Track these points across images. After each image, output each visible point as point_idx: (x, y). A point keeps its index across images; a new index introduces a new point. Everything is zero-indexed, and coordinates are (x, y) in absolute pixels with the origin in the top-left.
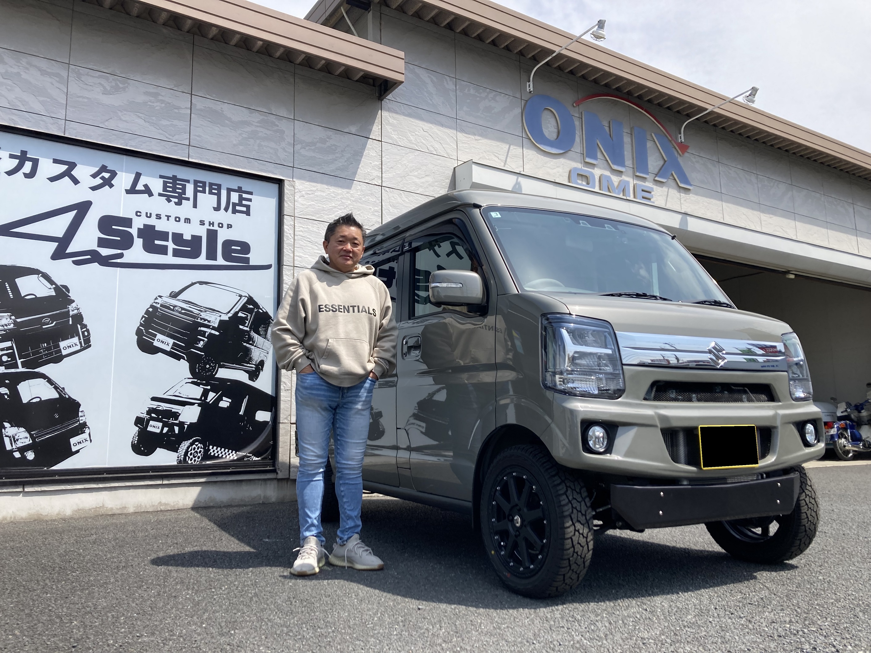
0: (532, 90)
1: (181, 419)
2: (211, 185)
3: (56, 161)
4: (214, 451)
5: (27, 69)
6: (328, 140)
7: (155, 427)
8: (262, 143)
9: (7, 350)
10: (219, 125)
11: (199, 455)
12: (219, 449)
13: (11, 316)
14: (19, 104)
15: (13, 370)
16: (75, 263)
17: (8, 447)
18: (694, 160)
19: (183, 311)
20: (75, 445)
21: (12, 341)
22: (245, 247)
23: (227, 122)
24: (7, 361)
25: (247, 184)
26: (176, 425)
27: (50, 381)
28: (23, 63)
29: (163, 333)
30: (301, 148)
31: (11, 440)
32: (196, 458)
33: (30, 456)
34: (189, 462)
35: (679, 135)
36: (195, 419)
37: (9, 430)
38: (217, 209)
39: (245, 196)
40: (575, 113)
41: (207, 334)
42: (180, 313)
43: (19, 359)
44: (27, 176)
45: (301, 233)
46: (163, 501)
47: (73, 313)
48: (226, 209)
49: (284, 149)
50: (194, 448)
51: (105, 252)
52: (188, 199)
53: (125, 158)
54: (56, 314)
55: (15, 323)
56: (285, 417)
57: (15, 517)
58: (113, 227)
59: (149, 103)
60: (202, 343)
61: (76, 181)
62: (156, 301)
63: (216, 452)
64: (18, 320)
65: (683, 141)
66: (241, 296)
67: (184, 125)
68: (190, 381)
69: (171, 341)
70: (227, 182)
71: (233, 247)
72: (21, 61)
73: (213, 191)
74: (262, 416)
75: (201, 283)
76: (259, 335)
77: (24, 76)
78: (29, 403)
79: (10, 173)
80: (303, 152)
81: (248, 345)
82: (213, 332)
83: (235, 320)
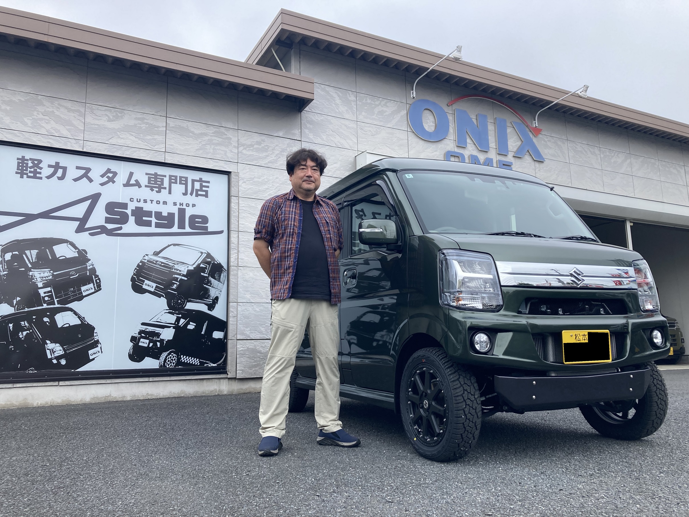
0: (414, 96)
1: (161, 337)
2: (180, 177)
3: (78, 168)
4: (184, 359)
5: (59, 108)
6: (262, 142)
7: (144, 343)
8: (216, 147)
9: (48, 293)
10: (185, 137)
11: (174, 361)
12: (188, 357)
13: (50, 271)
14: (53, 131)
15: (52, 306)
16: (91, 234)
17: (49, 357)
18: (546, 140)
19: (162, 264)
20: (92, 355)
21: (51, 287)
22: (205, 220)
23: (191, 134)
24: (48, 300)
25: (205, 176)
26: (158, 341)
27: (75, 313)
28: (56, 104)
29: (149, 280)
30: (243, 150)
31: (51, 352)
32: (172, 364)
33: (63, 362)
34: (168, 366)
35: (534, 122)
36: (171, 338)
37: (50, 345)
38: (185, 194)
39: (204, 184)
40: (449, 111)
41: (179, 279)
42: (160, 265)
43: (56, 299)
44: (60, 178)
45: (243, 208)
46: (150, 393)
47: (90, 267)
48: (191, 194)
49: (231, 151)
50: (171, 357)
51: (110, 226)
52: (165, 188)
53: (122, 162)
54: (79, 268)
55: (53, 275)
56: (233, 335)
57: (53, 403)
58: (115, 209)
59: (138, 125)
60: (175, 285)
61: (91, 180)
62: (144, 258)
63: (185, 359)
64: (55, 273)
65: (537, 126)
66: (202, 253)
67: (161, 138)
68: (168, 311)
69: (154, 285)
70: (192, 175)
71: (196, 220)
72: (54, 103)
73: (182, 182)
74: (217, 335)
75: (175, 245)
76: (215, 279)
77: (57, 113)
78: (62, 327)
79: (48, 177)
80: (244, 152)
81: (207, 286)
82: (183, 278)
83: (199, 269)
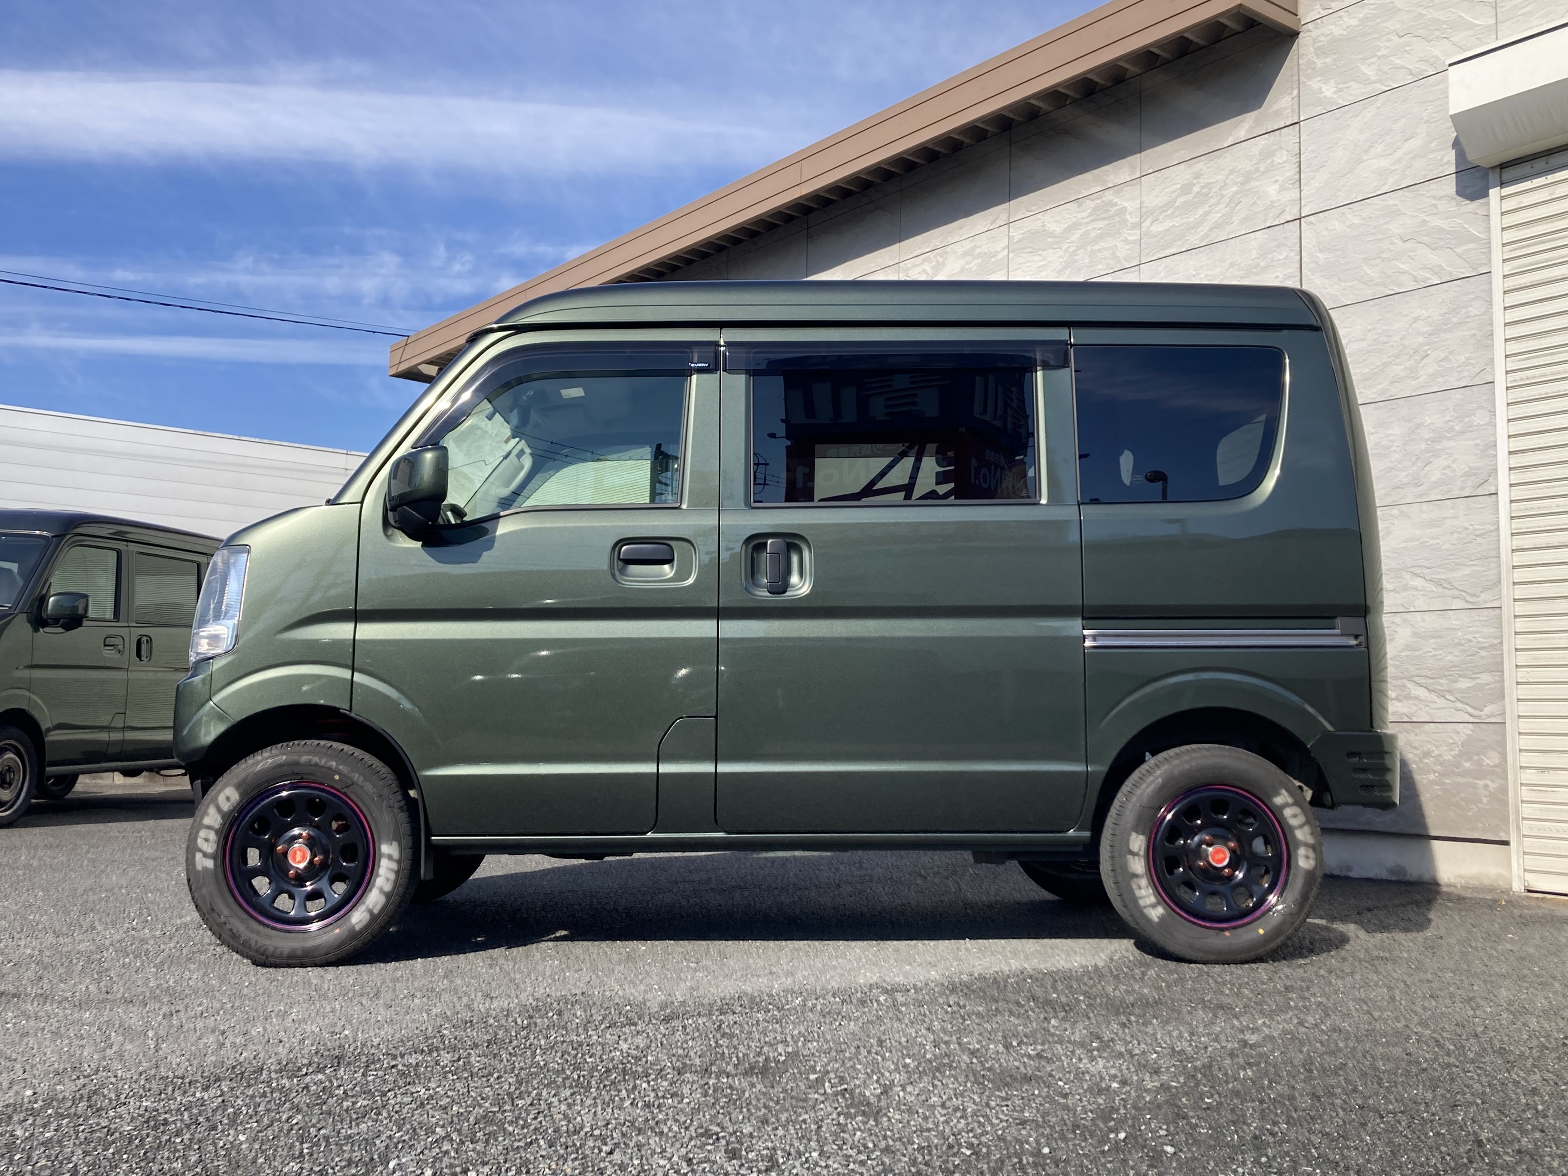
6: (1197, 180)
8: (1096, 248)
30: (1151, 224)
49: (1126, 242)
80: (1157, 228)
